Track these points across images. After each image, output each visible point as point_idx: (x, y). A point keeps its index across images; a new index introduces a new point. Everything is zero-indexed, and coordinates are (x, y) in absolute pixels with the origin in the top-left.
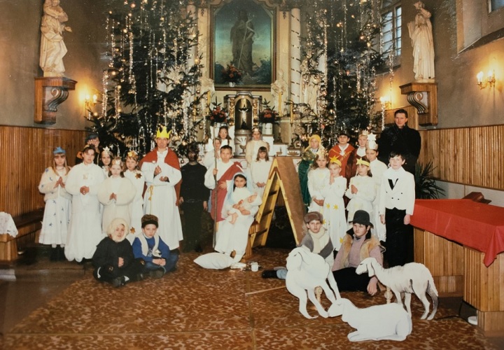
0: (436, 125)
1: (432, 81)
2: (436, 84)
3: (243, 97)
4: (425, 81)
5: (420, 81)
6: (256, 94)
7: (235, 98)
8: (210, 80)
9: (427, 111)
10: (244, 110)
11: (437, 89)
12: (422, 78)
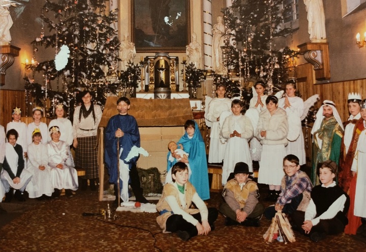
0: (329, 79)
1: (325, 41)
2: (327, 43)
3: (162, 58)
4: (318, 41)
5: (314, 41)
6: (173, 55)
7: (154, 59)
8: (131, 43)
9: (321, 67)
10: (162, 69)
11: (329, 47)
12: (316, 39)
